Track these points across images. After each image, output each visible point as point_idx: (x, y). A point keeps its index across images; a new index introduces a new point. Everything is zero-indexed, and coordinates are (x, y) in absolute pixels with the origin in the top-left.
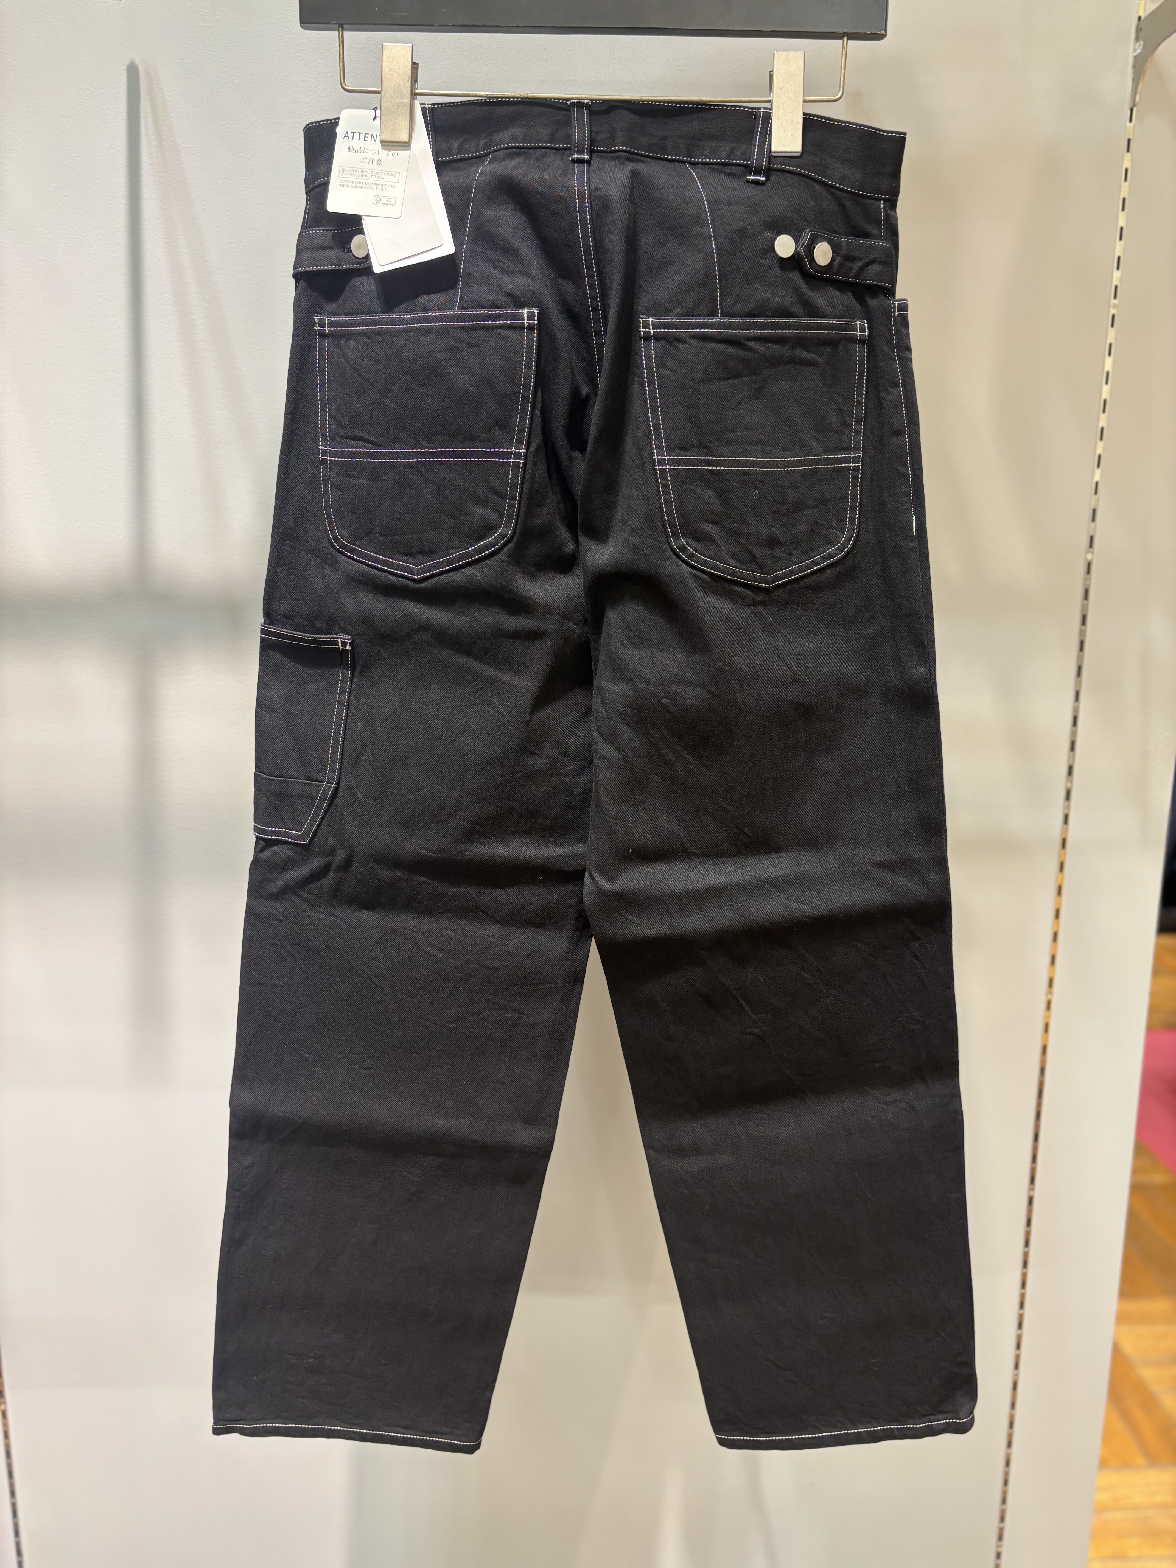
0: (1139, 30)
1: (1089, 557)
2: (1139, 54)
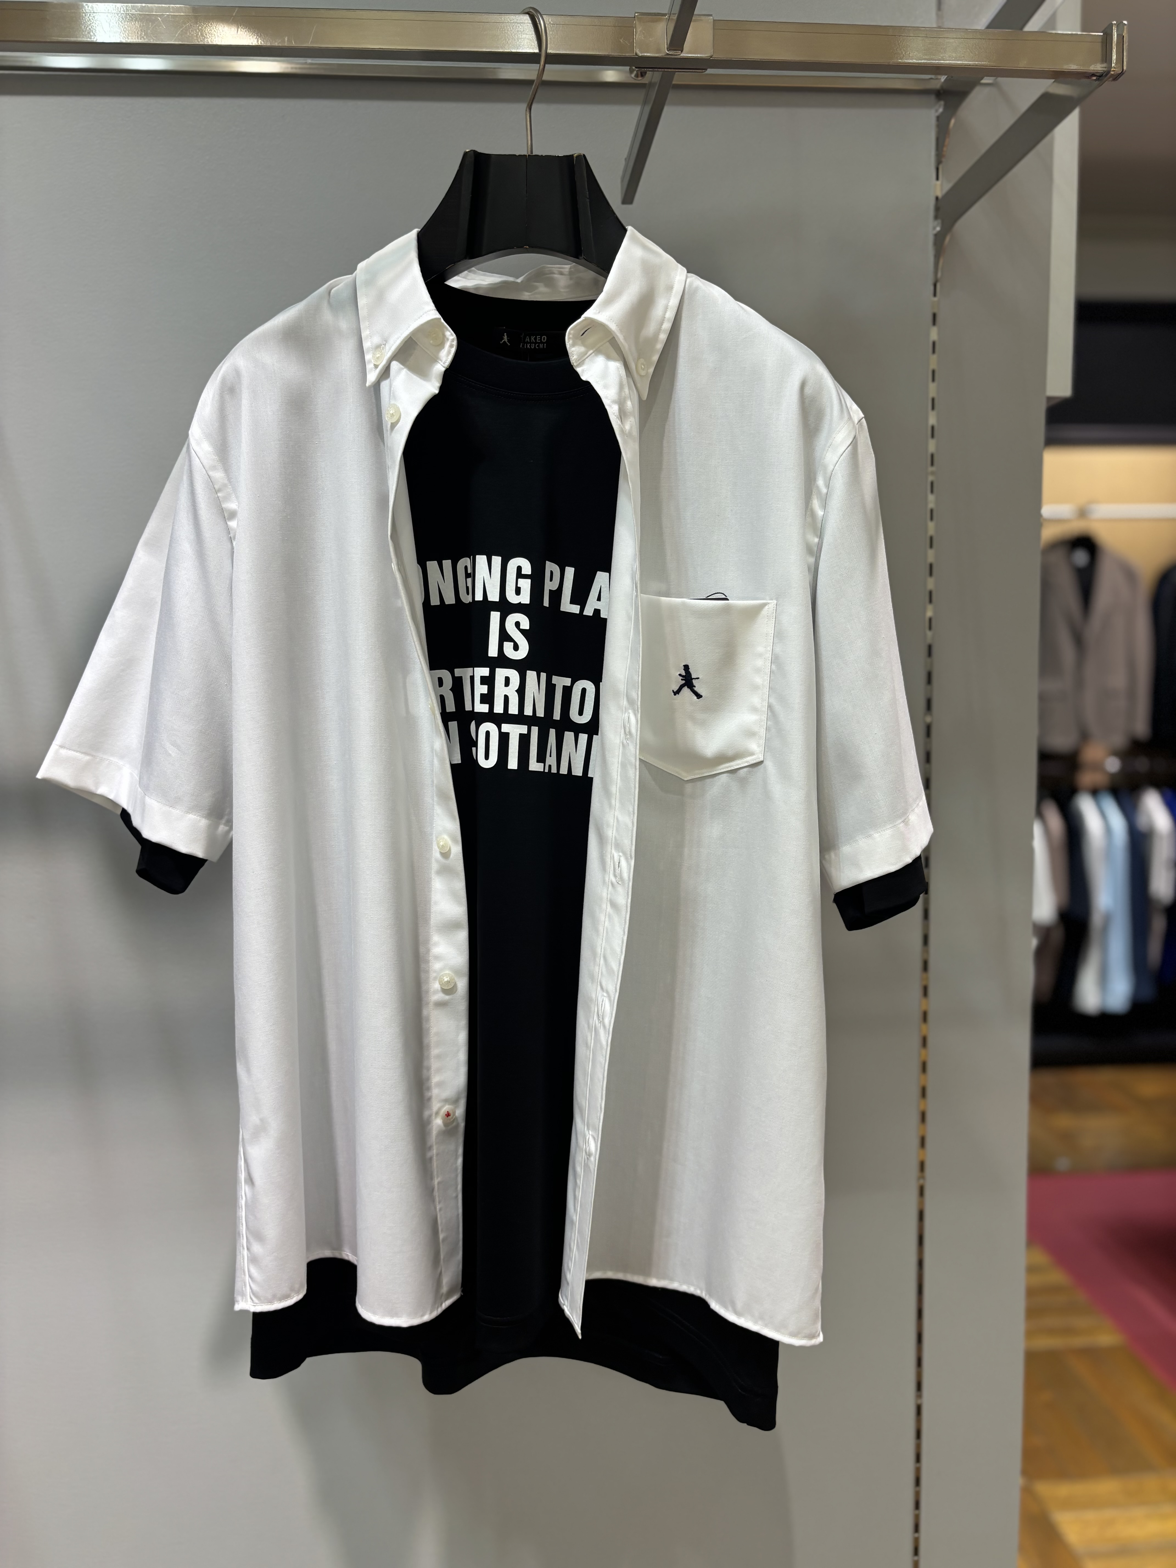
0: (937, 209)
2: (939, 232)
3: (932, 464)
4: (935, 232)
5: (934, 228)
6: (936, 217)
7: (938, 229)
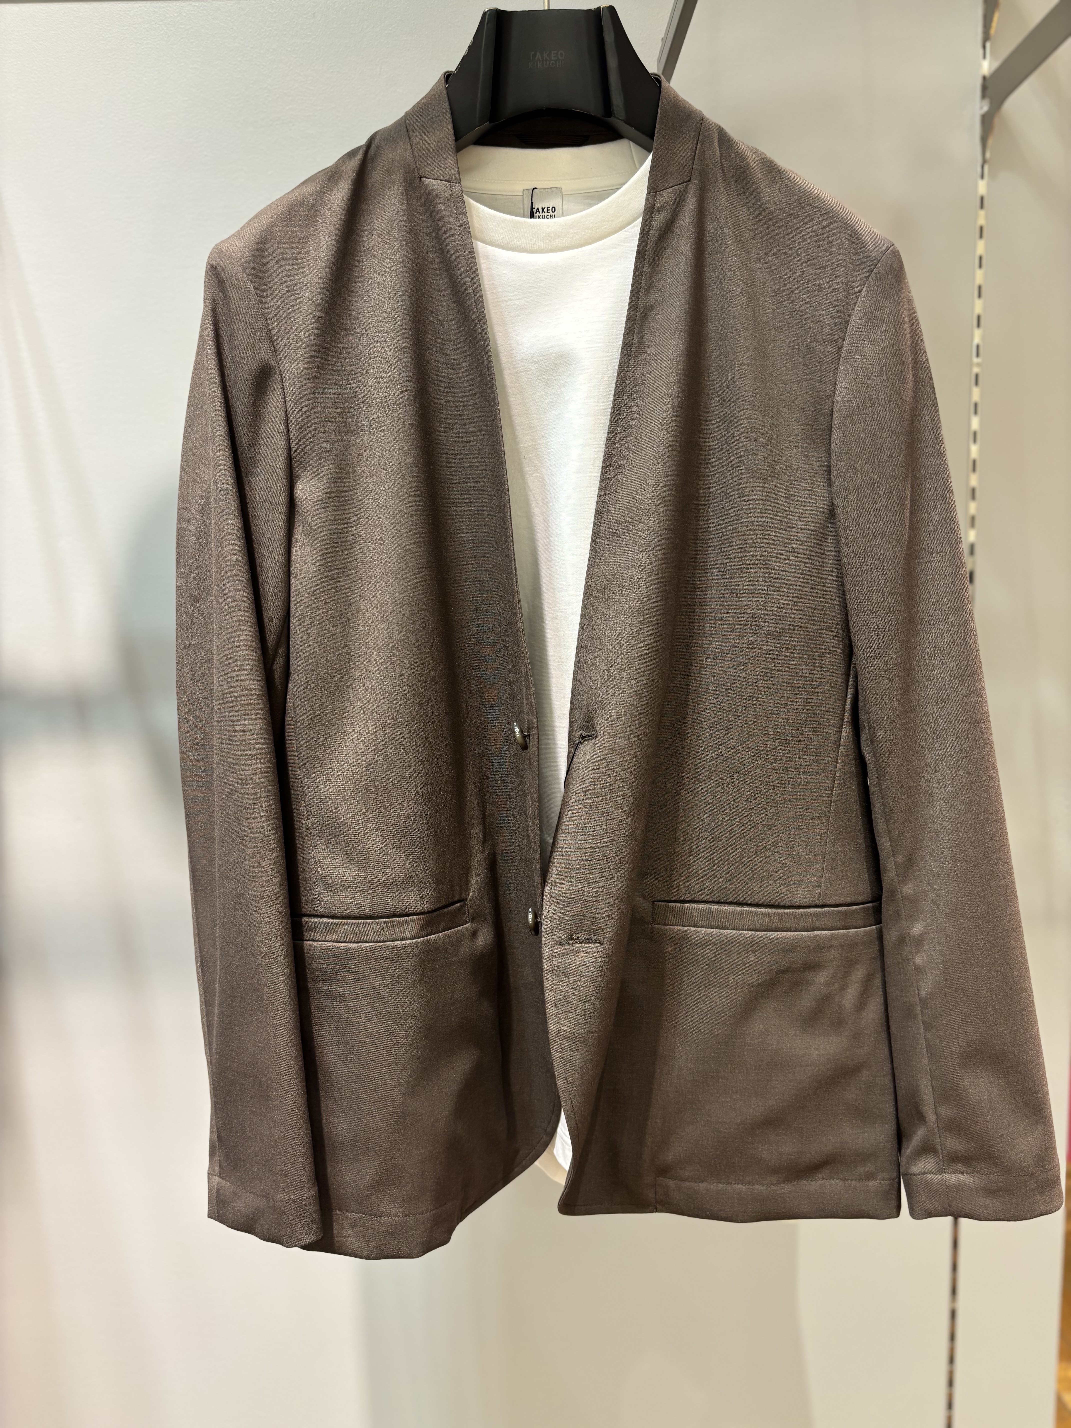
0: (985, 88)
2: (987, 112)
4: (982, 112)
6: (984, 96)
7: (986, 109)
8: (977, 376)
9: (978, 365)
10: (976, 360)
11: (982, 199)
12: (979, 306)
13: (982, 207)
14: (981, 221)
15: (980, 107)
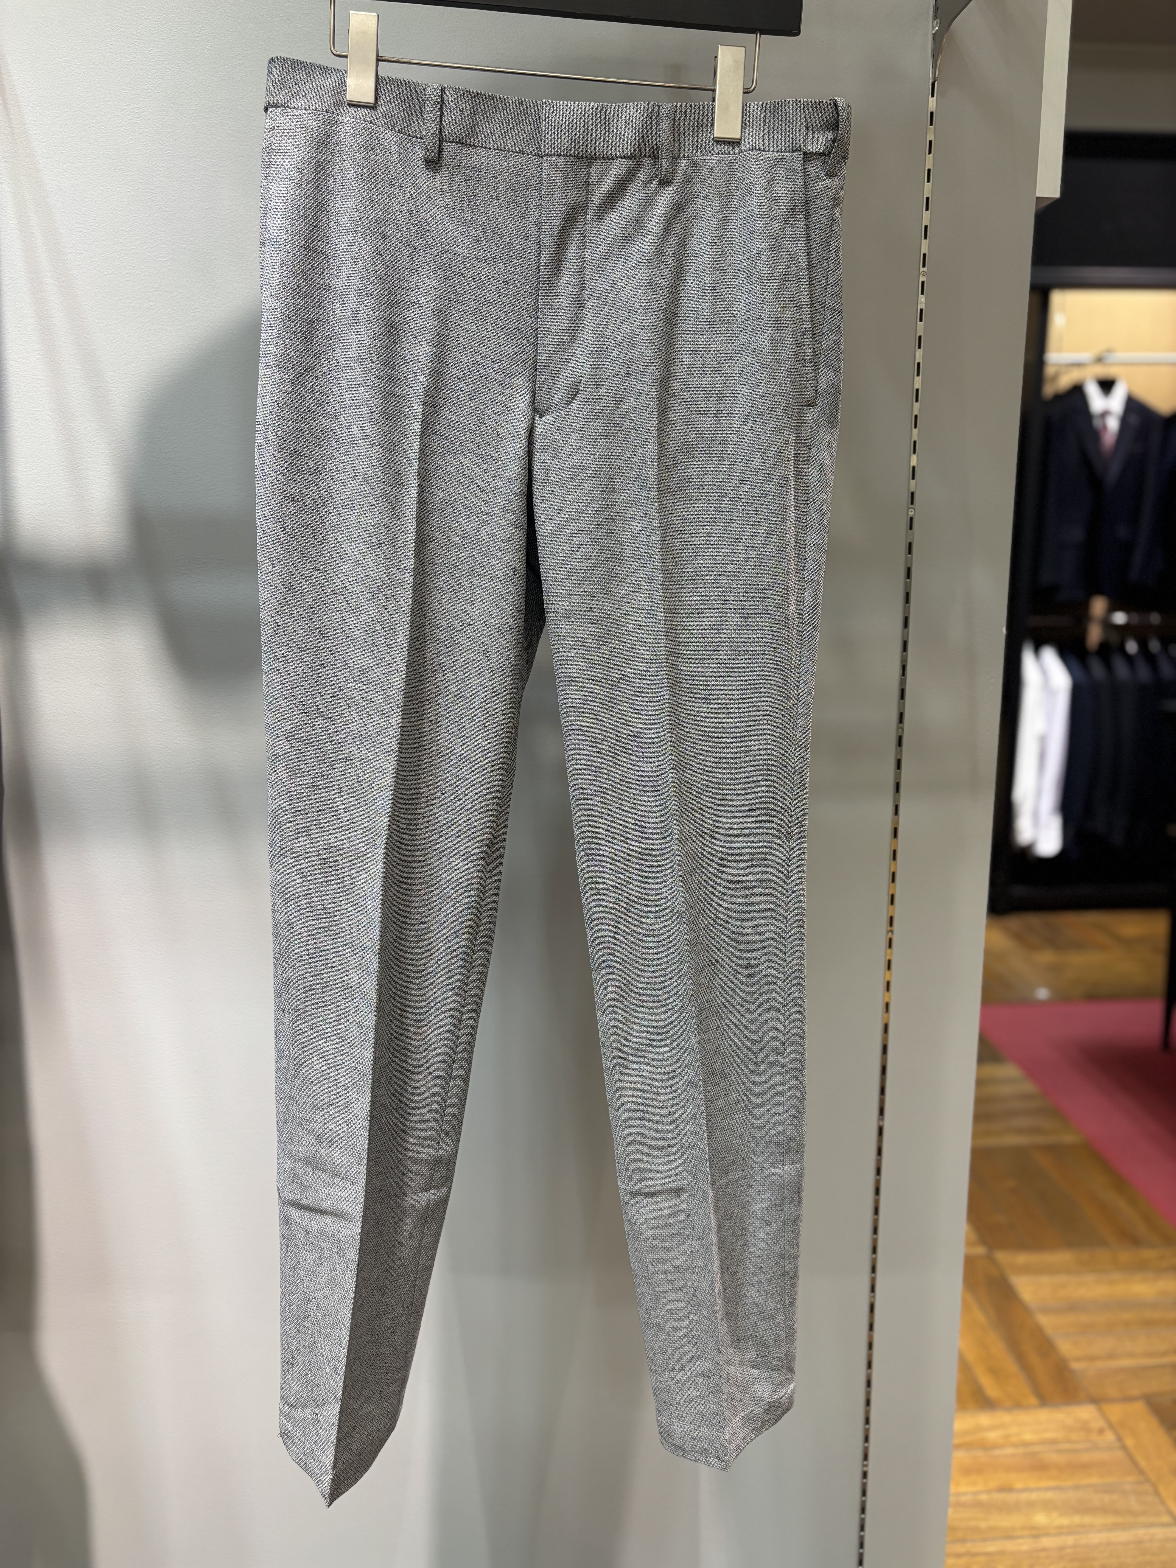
0: (936, 8)
1: (911, 514)
2: (937, 31)
3: (924, 266)
4: (934, 32)
5: (933, 28)
6: (935, 17)
7: (937, 28)
8: (923, 283)
9: (924, 273)
10: (922, 269)
11: (932, 113)
12: (926, 218)
13: (931, 124)
14: (931, 137)
15: (931, 27)
